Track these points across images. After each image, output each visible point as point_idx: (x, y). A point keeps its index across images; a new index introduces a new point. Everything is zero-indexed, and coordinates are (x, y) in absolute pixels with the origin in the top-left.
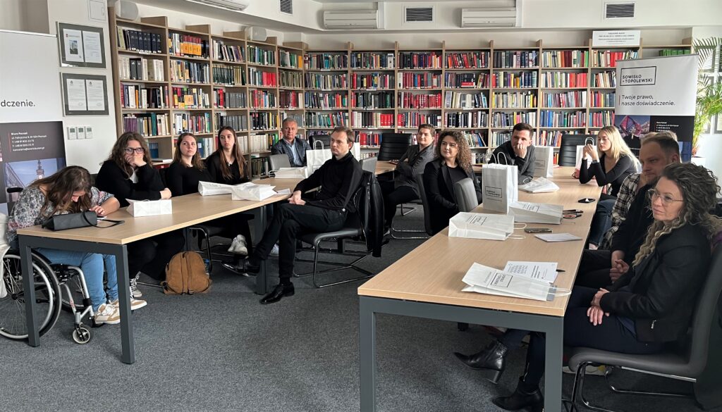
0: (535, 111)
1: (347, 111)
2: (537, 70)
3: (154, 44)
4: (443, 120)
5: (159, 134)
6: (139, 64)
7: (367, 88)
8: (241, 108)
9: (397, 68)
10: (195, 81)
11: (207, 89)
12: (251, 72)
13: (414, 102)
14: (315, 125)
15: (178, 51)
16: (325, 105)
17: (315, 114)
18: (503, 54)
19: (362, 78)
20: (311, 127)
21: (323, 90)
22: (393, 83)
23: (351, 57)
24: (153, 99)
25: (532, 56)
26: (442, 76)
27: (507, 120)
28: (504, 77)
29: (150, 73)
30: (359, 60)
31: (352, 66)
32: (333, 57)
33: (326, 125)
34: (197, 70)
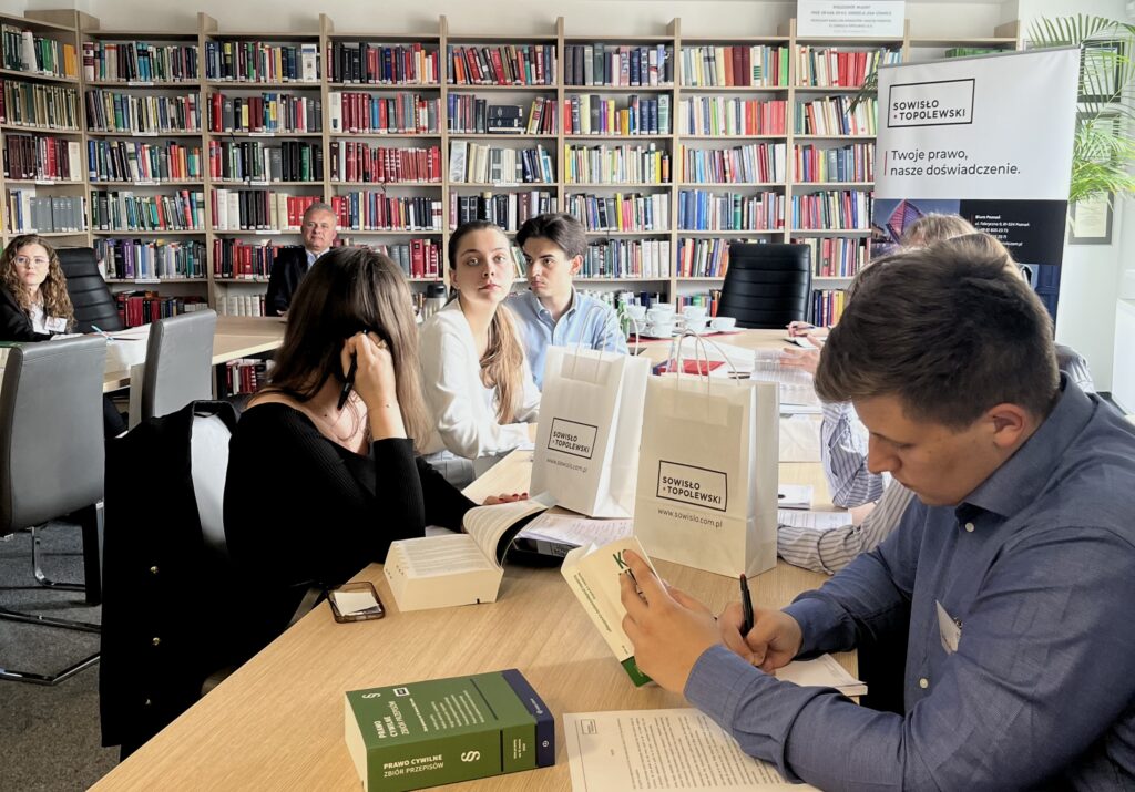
0: (667, 190)
1: (200, 188)
2: (670, 92)
4: (446, 212)
9: (325, 82)
13: (372, 168)
14: (117, 223)
16: (142, 174)
17: (115, 195)
18: (588, 50)
19: (237, 104)
20: (107, 229)
21: (136, 133)
22: (317, 118)
25: (656, 58)
26: (442, 103)
27: (602, 214)
28: (592, 107)
30: (229, 61)
32: (160, 50)
33: (146, 223)
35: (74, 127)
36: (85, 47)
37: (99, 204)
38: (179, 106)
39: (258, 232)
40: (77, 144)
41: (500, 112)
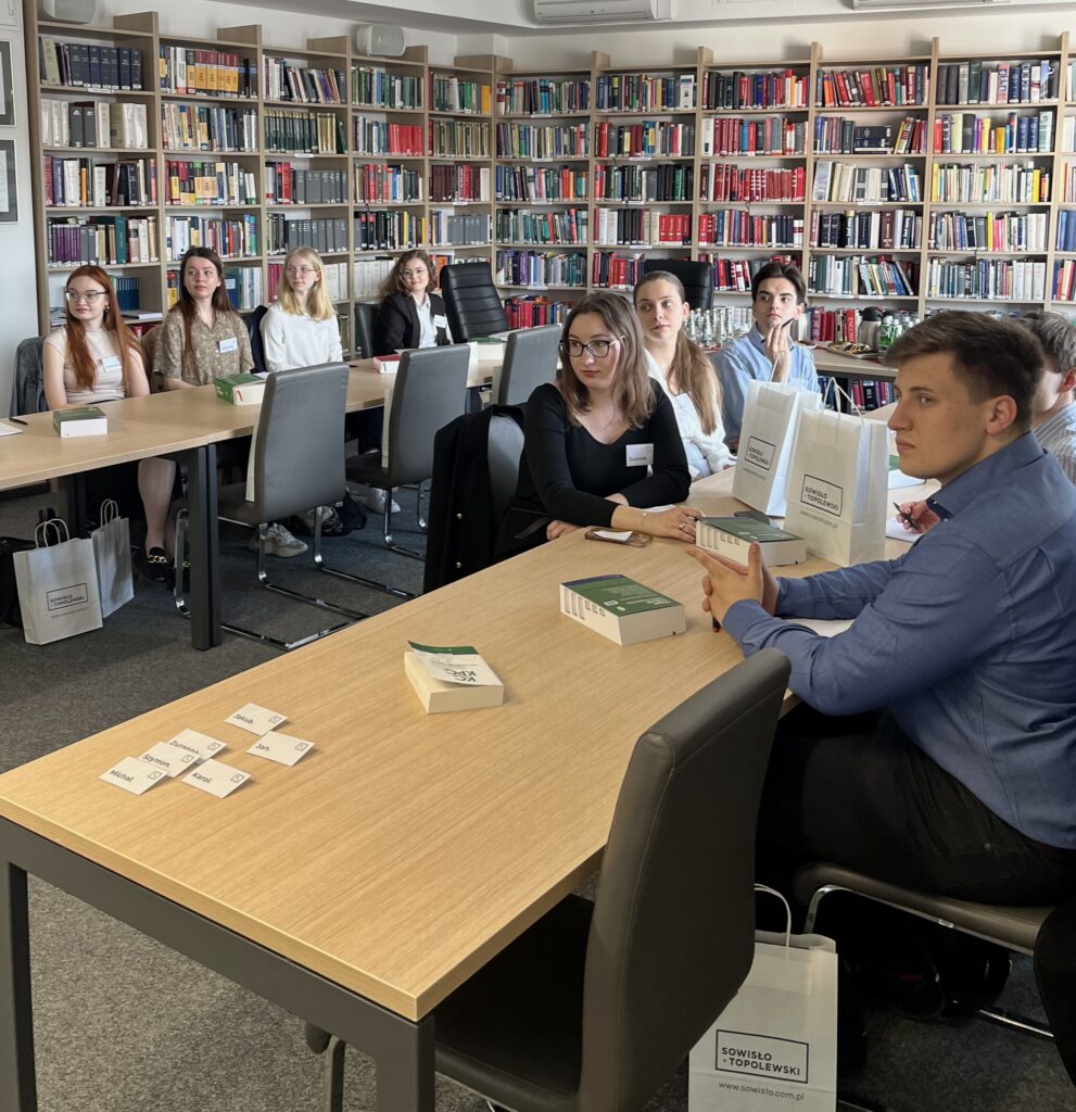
0: (1045, 210)
1: (584, 207)
2: (1054, 109)
3: (125, 72)
4: (807, 230)
5: (133, 259)
6: (89, 113)
7: (631, 154)
8: (333, 203)
9: (700, 110)
10: (221, 146)
11: (248, 165)
12: (360, 125)
13: (738, 187)
14: (516, 237)
15: (181, 83)
16: (538, 195)
18: (964, 70)
19: (620, 132)
20: (508, 242)
21: (535, 159)
22: (690, 143)
23: (598, 85)
24: (120, 187)
25: (1039, 74)
26: (809, 126)
27: (970, 233)
28: (965, 125)
29: (115, 132)
30: (616, 94)
31: (599, 106)
32: (559, 86)
33: (539, 238)
34: (228, 123)
35: (486, 155)
36: (500, 86)
37: (502, 220)
38: (572, 135)
39: (632, 247)
40: (488, 169)
41: (867, 133)
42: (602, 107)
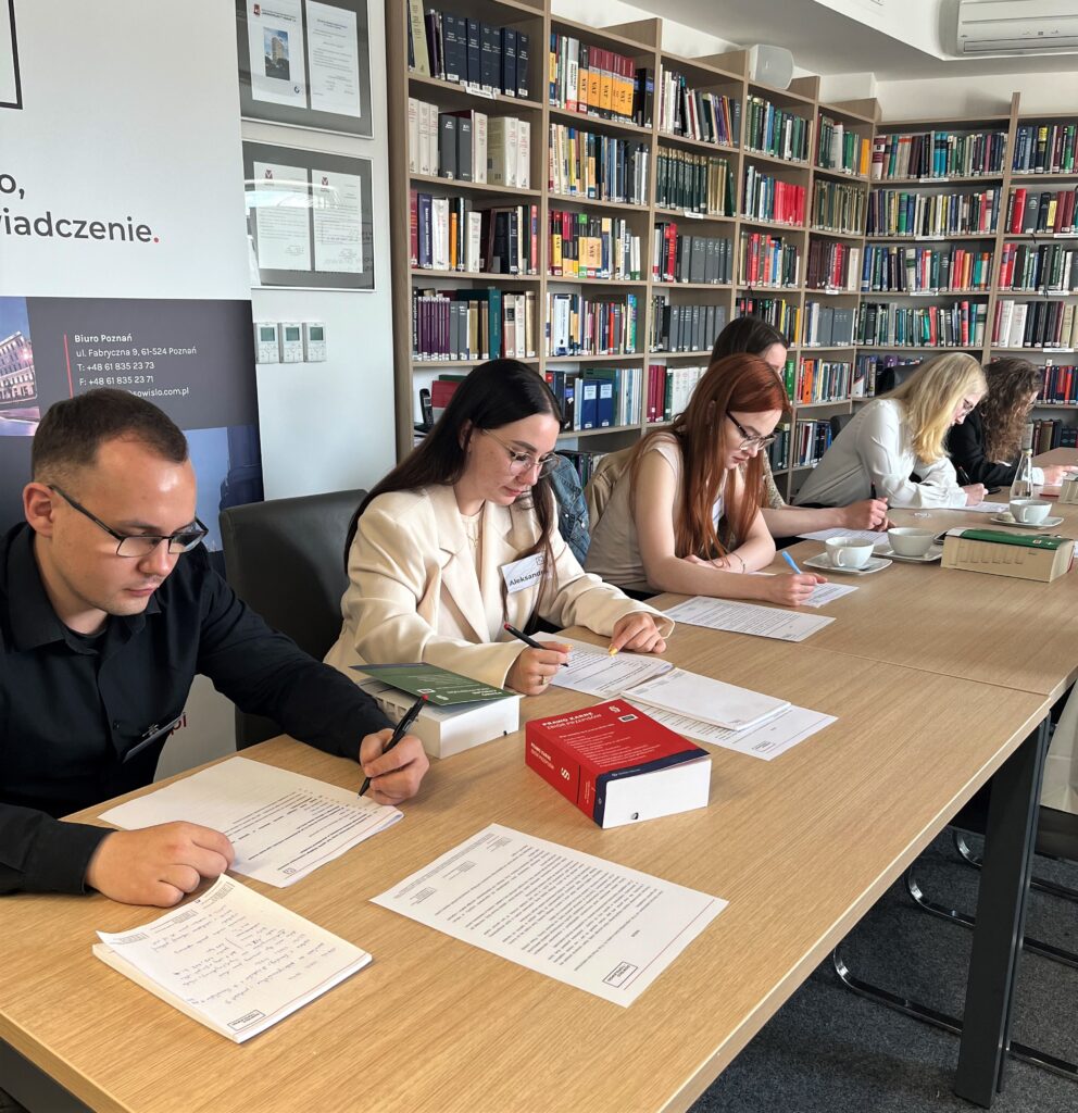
1: (984, 299)
3: (510, 67)
5: (507, 349)
6: (465, 127)
7: (1055, 229)
8: (715, 284)
10: (609, 194)
11: (637, 223)
12: (750, 179)
14: (883, 338)
15: (572, 95)
16: (920, 283)
17: (884, 307)
19: (1045, 199)
20: (873, 343)
23: (1019, 138)
24: (497, 247)
29: (494, 164)
30: (1043, 150)
31: (1017, 165)
32: (962, 140)
33: (916, 338)
34: (618, 161)
35: (859, 232)
36: (877, 142)
37: (868, 317)
38: (974, 203)
39: (1045, 350)
40: (857, 250)
42: (1022, 167)
